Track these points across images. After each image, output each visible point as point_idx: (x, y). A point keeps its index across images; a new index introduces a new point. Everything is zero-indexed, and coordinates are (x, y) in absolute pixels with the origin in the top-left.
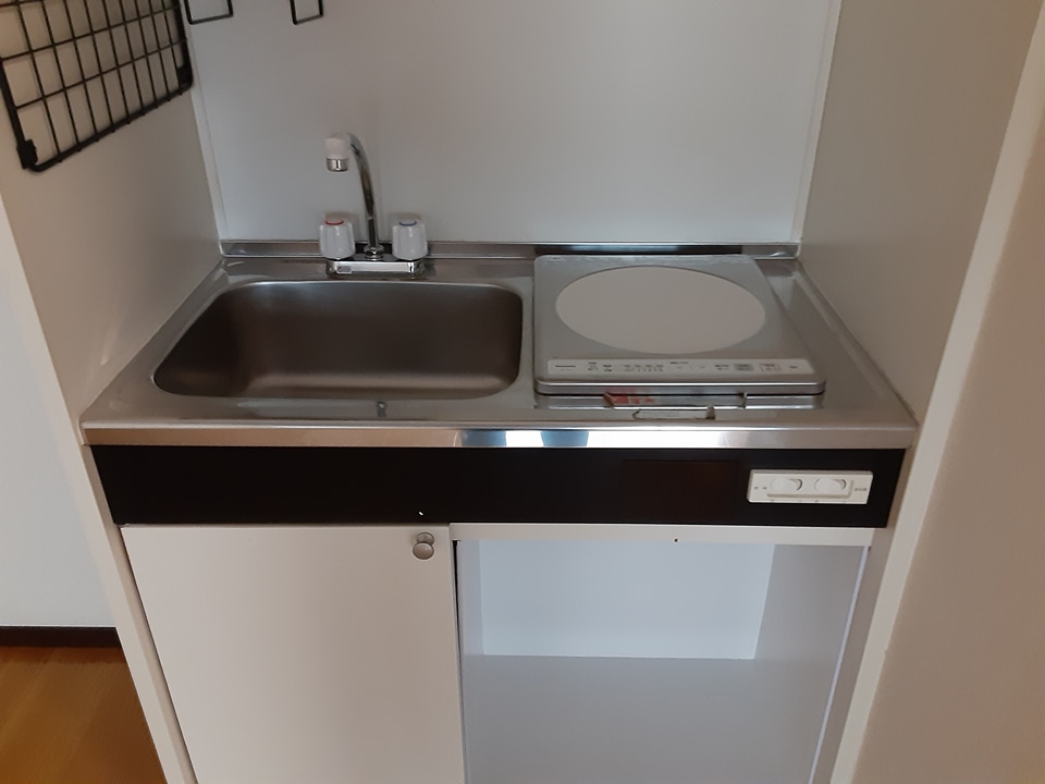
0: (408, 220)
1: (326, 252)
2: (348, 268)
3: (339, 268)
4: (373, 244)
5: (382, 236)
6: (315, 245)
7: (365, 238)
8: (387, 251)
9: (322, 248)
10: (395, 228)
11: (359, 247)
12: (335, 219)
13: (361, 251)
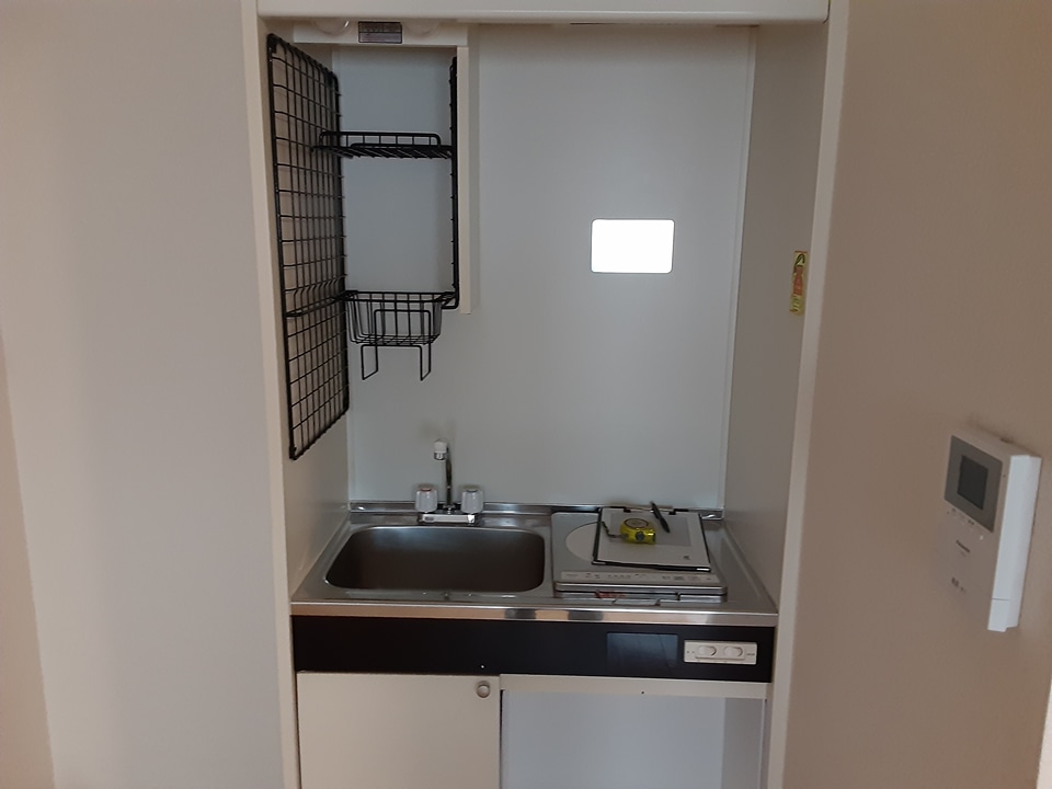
0: (471, 489)
1: (419, 508)
2: (432, 519)
3: (427, 518)
4: (450, 504)
5: (455, 499)
6: (411, 505)
7: (443, 499)
8: (457, 508)
9: (417, 506)
10: (464, 494)
11: (440, 506)
12: (425, 488)
13: (441, 508)
